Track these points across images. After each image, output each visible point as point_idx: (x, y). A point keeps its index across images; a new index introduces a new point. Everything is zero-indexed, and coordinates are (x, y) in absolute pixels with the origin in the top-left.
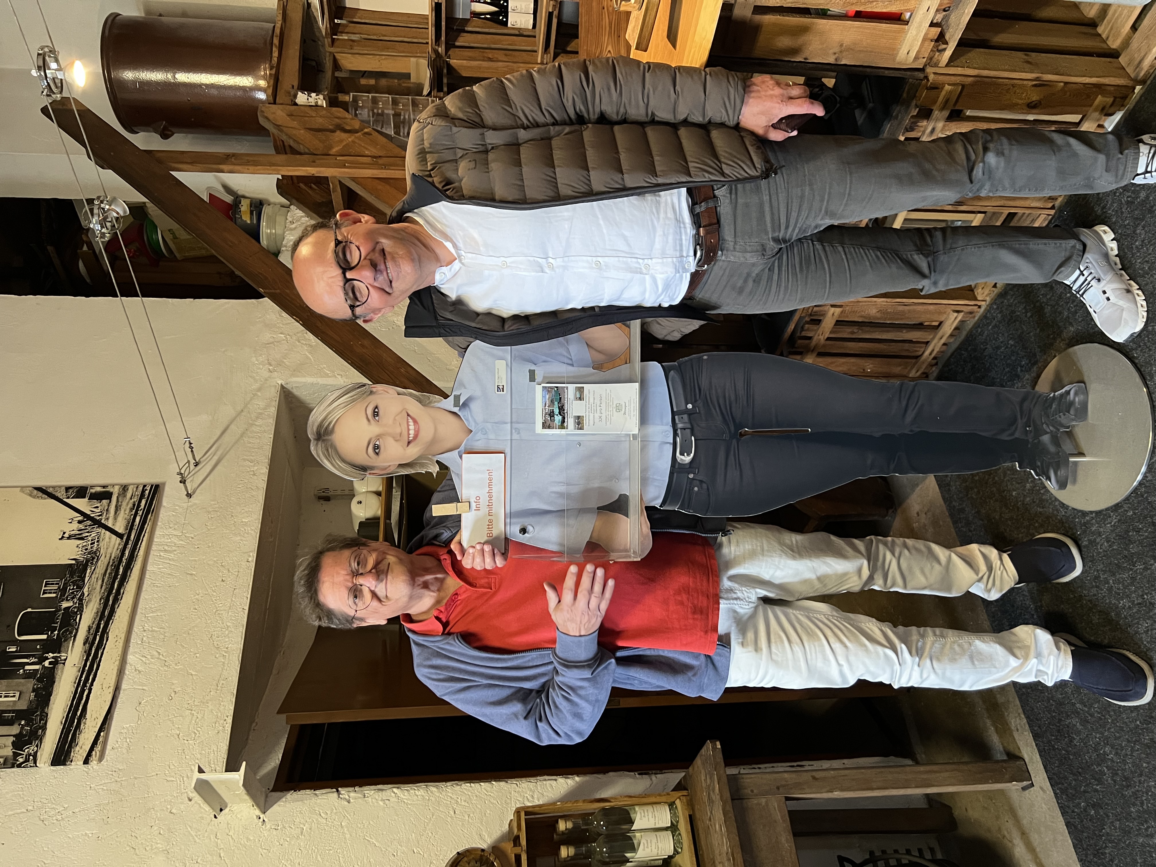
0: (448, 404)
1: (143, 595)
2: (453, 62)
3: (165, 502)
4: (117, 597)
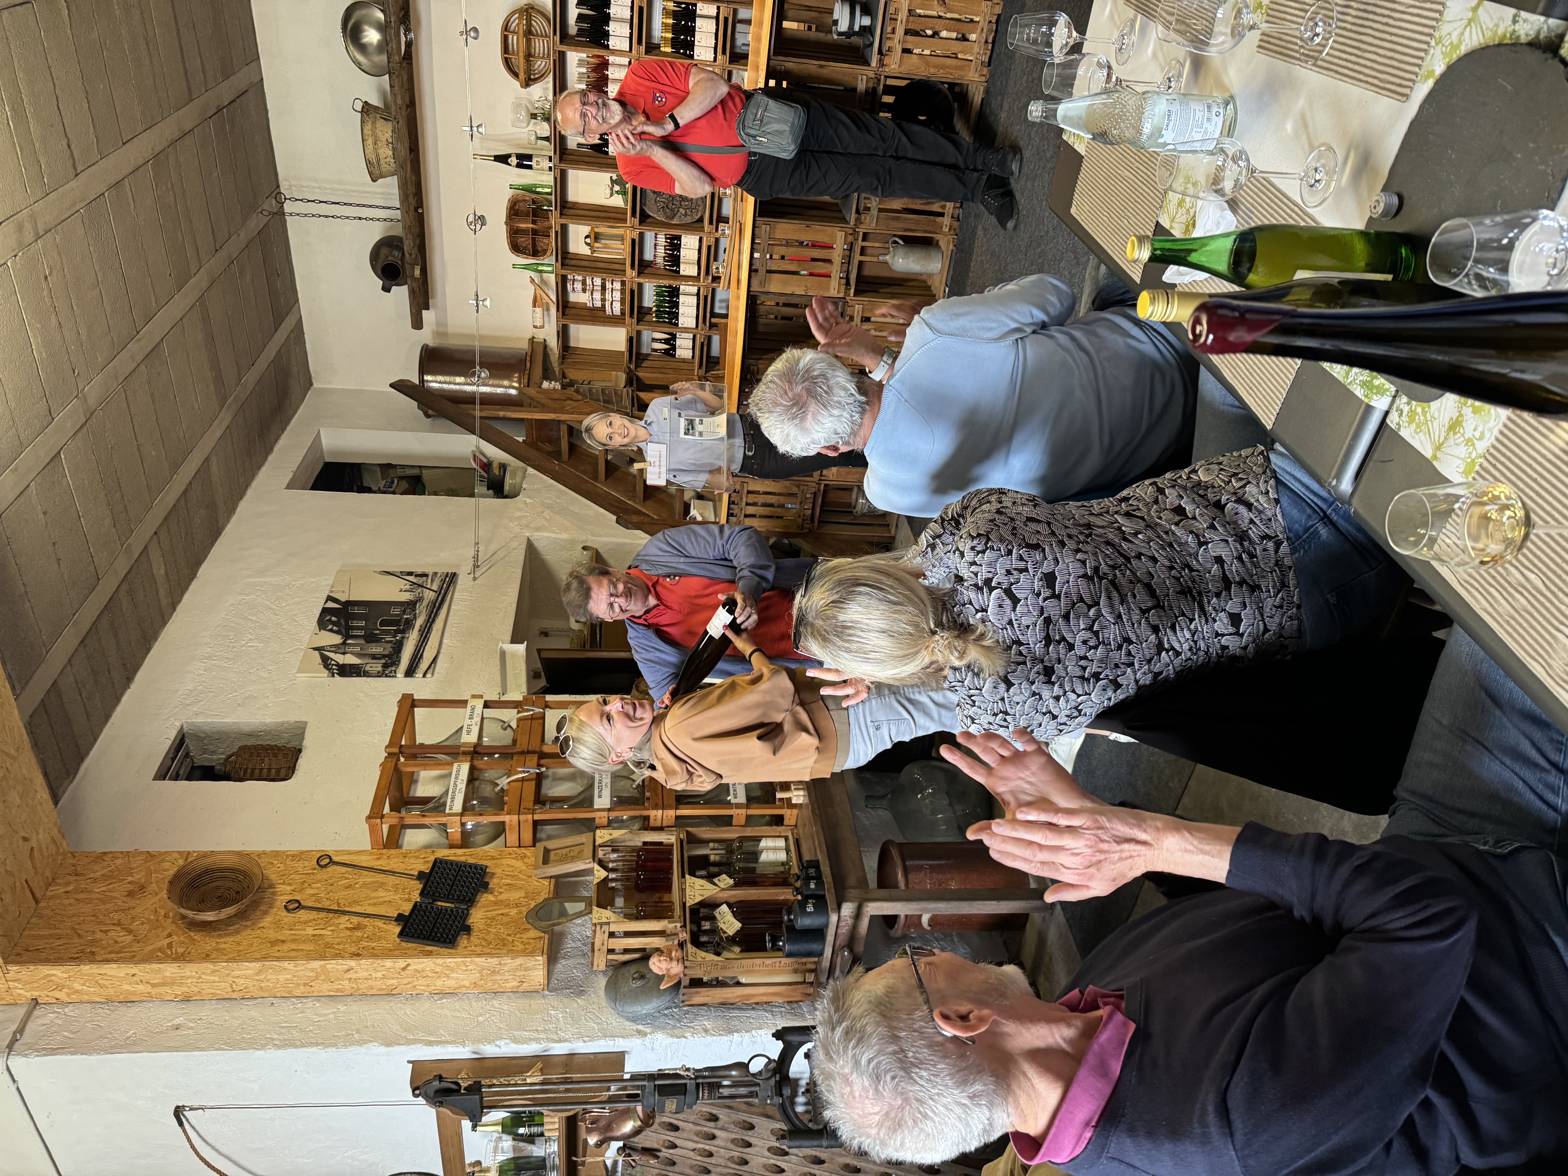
0: (642, 423)
1: (450, 618)
2: (641, 374)
3: (459, 582)
4: (436, 615)
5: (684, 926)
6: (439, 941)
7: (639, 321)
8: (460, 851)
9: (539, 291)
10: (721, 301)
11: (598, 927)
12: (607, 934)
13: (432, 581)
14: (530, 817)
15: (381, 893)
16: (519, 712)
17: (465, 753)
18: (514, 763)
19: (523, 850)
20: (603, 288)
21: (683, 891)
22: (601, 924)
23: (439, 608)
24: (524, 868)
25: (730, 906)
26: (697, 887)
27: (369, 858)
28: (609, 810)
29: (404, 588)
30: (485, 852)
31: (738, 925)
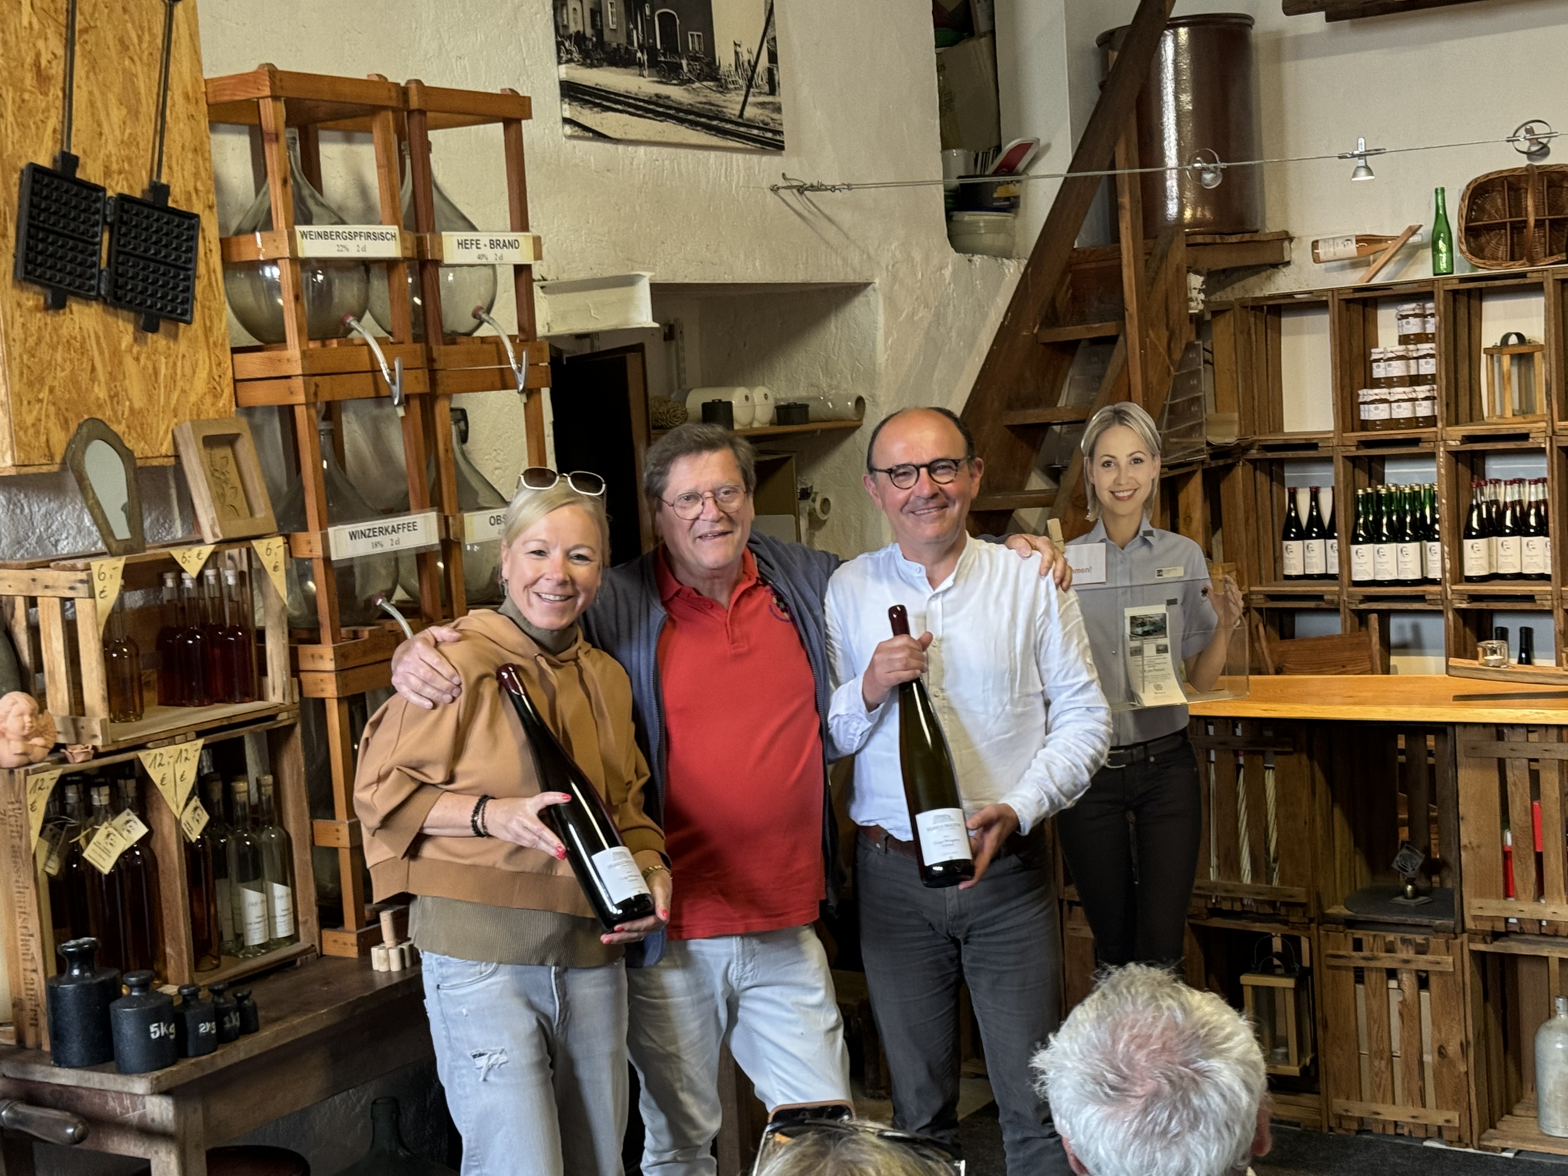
0: (1146, 526)
1: (689, 153)
2: (1239, 472)
3: (765, 159)
4: (693, 124)
5: (97, 755)
6: (29, 248)
7: (1354, 461)
8: (216, 260)
9: (1392, 247)
10: (1416, 629)
11: (83, 576)
12: (69, 594)
13: (762, 105)
14: (301, 398)
15: (117, 114)
16: (512, 338)
17: (420, 243)
18: (410, 346)
19: (228, 391)
20: (1415, 380)
21: (170, 739)
22: (89, 582)
23: (708, 128)
24: (193, 398)
25: (144, 841)
26: (180, 768)
27: (187, 77)
28: (327, 560)
29: (743, 50)
30: (219, 312)
31: (106, 866)
